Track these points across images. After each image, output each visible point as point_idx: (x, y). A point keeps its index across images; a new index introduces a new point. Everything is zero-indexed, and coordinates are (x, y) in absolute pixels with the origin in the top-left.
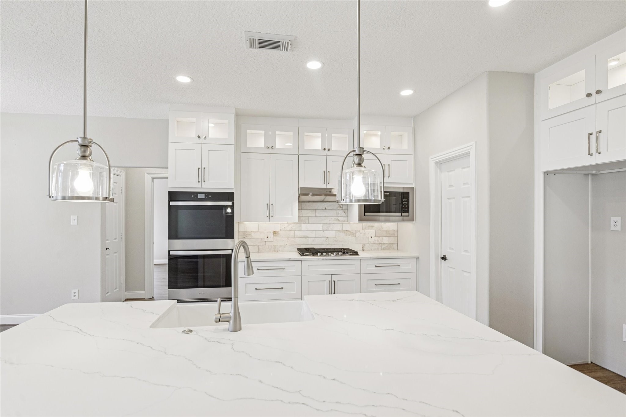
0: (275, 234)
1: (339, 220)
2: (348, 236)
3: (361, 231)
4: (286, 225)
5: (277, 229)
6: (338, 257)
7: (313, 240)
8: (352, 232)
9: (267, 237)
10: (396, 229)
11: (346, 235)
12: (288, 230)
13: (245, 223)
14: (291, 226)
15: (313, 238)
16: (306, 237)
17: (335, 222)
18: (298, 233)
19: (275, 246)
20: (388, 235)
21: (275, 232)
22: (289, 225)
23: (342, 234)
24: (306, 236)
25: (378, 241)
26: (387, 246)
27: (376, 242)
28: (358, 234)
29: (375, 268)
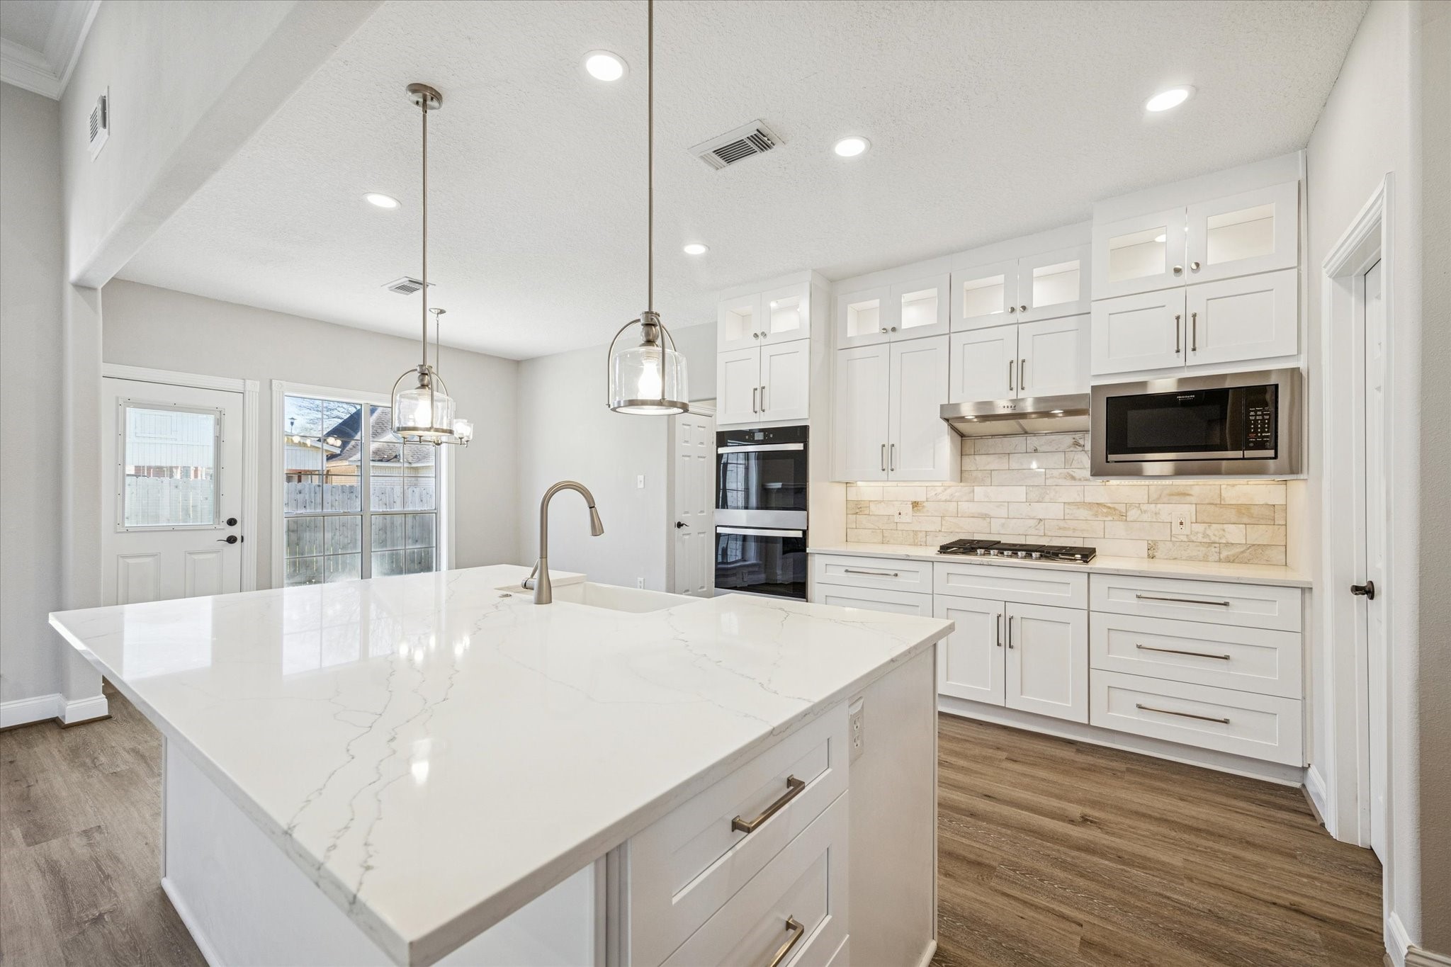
0: (916, 508)
1: (1073, 478)
2: (1100, 518)
3: (1144, 507)
4: (939, 490)
5: (920, 498)
6: (1028, 562)
7: (1003, 525)
8: (1115, 509)
9: (900, 514)
10: (1279, 500)
11: (1096, 515)
12: (944, 499)
13: (859, 483)
14: (949, 491)
15: (1003, 521)
16: (984, 516)
17: (1061, 482)
18: (964, 506)
19: (915, 532)
20: (1245, 520)
21: (915, 504)
22: (945, 490)
23: (1083, 513)
24: (986, 514)
25: (1205, 535)
26: (1243, 552)
27: (1200, 538)
28: (1133, 514)
29: (1135, 601)
